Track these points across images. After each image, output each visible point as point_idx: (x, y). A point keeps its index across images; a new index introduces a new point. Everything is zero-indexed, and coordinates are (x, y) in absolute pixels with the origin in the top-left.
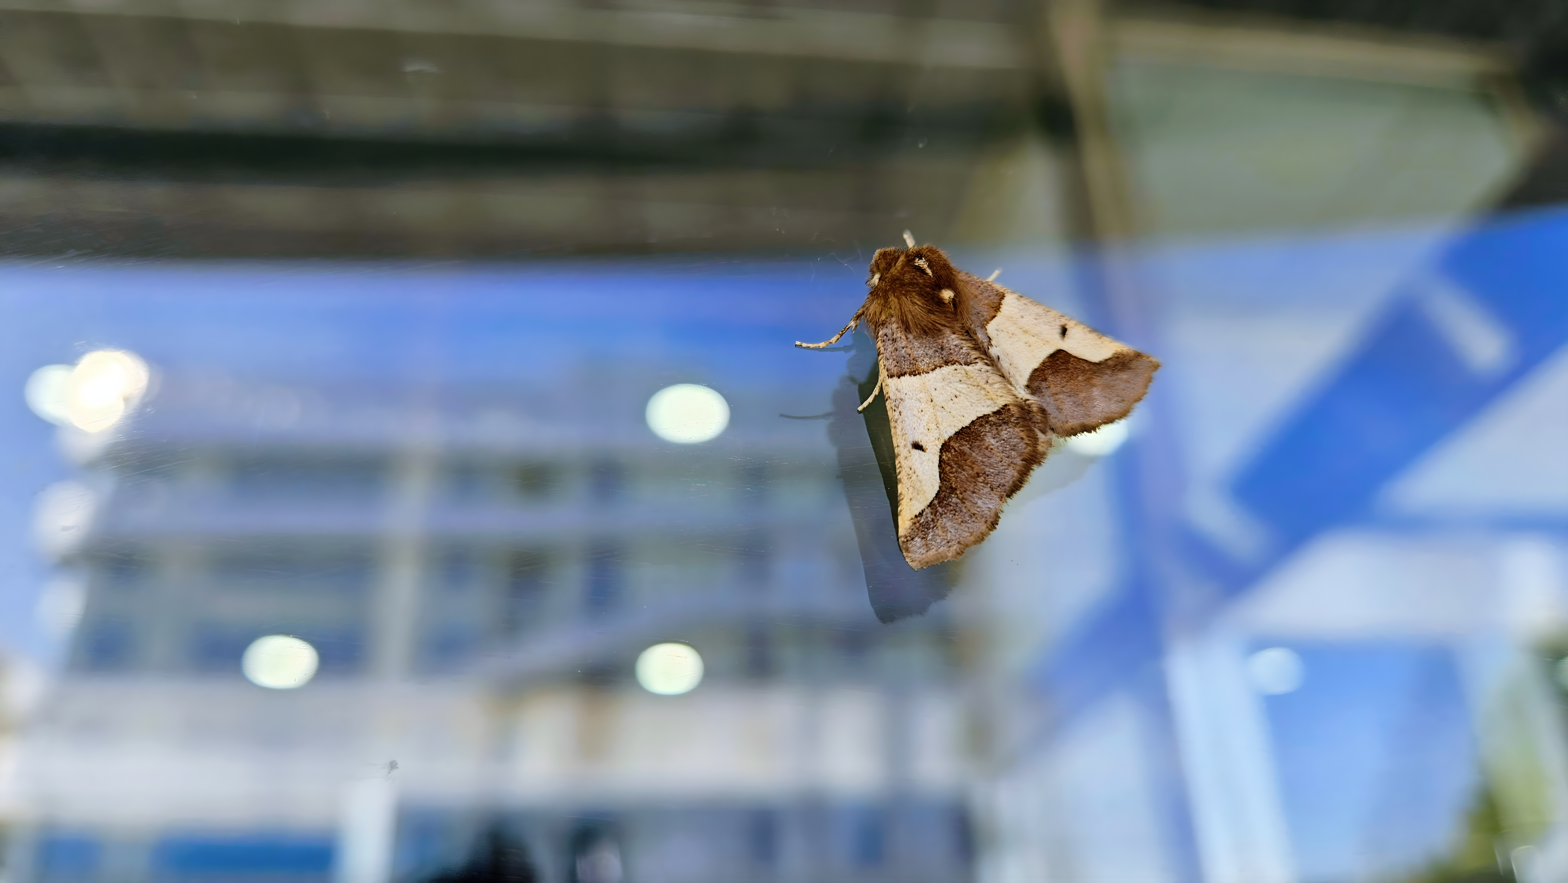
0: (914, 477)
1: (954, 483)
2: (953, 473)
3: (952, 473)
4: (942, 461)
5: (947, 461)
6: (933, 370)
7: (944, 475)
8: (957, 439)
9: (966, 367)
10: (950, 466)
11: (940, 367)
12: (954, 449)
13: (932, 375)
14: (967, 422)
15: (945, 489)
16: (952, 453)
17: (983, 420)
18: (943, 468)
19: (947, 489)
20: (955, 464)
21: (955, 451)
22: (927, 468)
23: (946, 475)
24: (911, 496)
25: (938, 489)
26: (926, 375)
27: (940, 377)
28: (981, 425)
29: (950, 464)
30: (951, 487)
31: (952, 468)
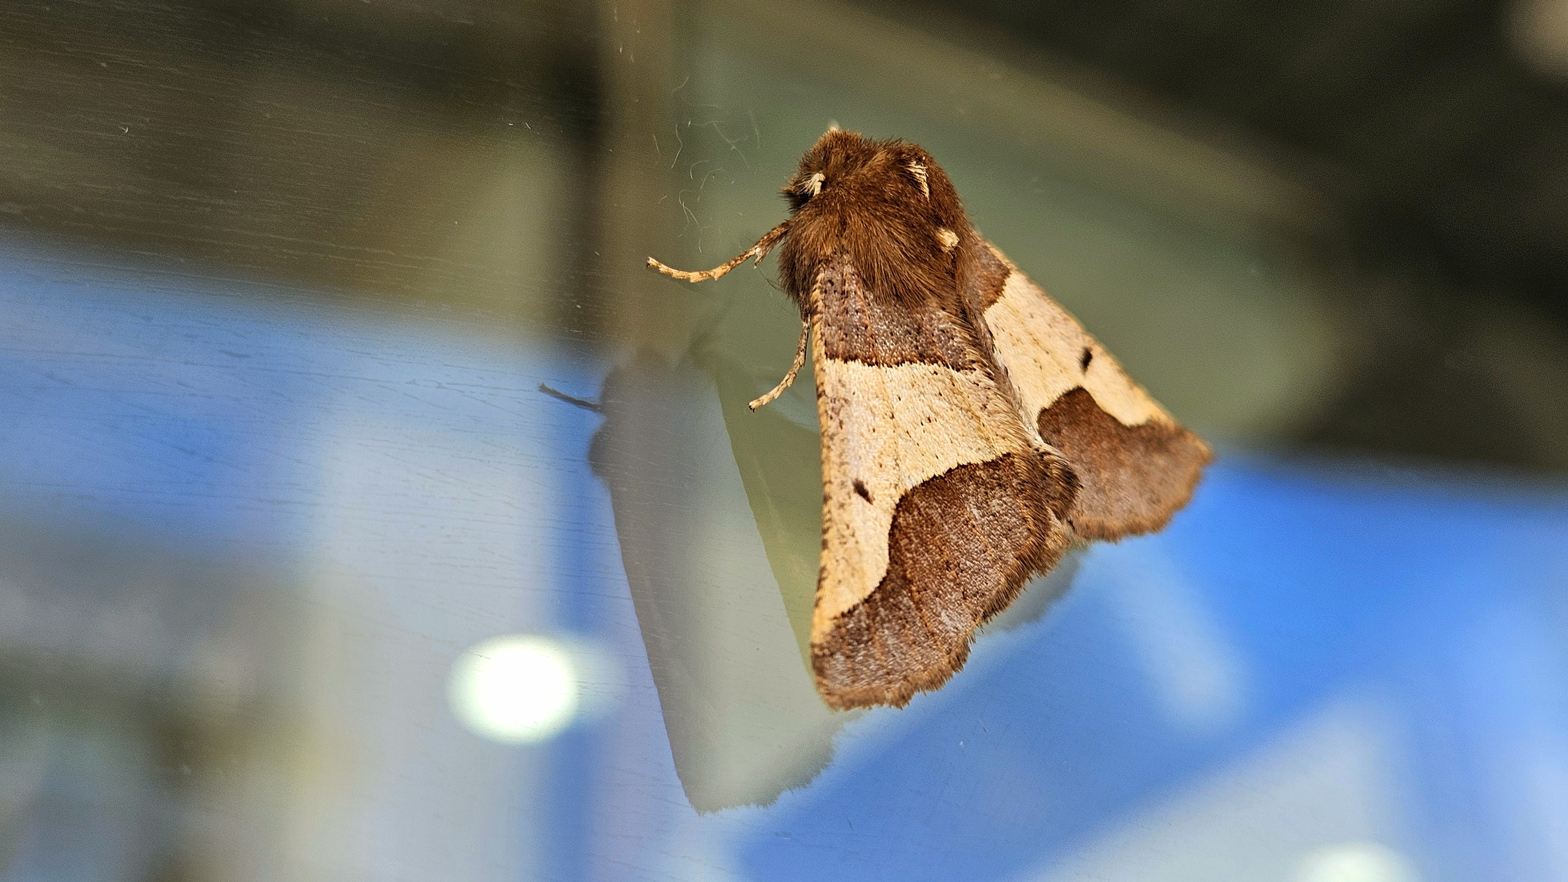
0: (851, 543)
1: (910, 570)
2: (912, 553)
3: (908, 550)
4: (896, 527)
5: (904, 529)
6: (898, 364)
7: (895, 551)
8: (925, 493)
9: (954, 372)
10: (909, 538)
11: (911, 362)
12: (919, 509)
13: (896, 373)
14: (941, 470)
15: (895, 577)
16: (914, 516)
17: (965, 471)
18: (897, 540)
19: (897, 578)
20: (917, 537)
21: (920, 514)
22: (872, 532)
23: (898, 554)
24: (840, 577)
25: (884, 574)
26: (888, 369)
27: (907, 379)
28: (962, 480)
29: (909, 535)
30: (904, 577)
31: (911, 542)
